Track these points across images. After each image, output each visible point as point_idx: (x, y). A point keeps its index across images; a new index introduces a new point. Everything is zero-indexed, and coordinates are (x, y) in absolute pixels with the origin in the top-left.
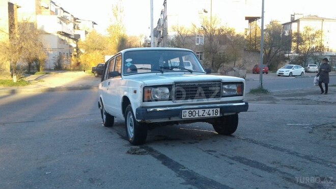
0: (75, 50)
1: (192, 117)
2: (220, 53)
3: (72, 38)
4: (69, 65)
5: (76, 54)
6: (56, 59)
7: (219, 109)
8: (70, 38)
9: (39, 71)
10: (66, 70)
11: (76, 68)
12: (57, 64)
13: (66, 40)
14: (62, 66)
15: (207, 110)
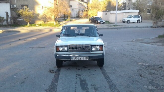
0: (86, 8)
1: (75, 60)
2: (161, 10)
3: (85, 2)
4: (83, 15)
5: (87, 10)
6: (77, 13)
7: (88, 57)
8: (84, 2)
9: (68, 19)
10: (81, 18)
11: (86, 17)
12: (77, 15)
13: (82, 3)
14: (79, 16)
15: (82, 57)
